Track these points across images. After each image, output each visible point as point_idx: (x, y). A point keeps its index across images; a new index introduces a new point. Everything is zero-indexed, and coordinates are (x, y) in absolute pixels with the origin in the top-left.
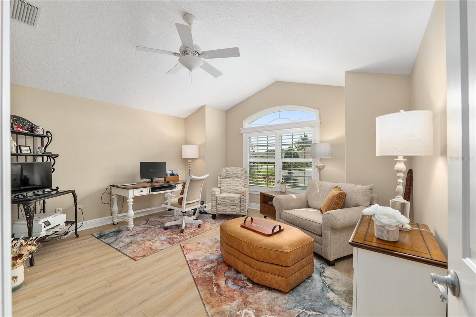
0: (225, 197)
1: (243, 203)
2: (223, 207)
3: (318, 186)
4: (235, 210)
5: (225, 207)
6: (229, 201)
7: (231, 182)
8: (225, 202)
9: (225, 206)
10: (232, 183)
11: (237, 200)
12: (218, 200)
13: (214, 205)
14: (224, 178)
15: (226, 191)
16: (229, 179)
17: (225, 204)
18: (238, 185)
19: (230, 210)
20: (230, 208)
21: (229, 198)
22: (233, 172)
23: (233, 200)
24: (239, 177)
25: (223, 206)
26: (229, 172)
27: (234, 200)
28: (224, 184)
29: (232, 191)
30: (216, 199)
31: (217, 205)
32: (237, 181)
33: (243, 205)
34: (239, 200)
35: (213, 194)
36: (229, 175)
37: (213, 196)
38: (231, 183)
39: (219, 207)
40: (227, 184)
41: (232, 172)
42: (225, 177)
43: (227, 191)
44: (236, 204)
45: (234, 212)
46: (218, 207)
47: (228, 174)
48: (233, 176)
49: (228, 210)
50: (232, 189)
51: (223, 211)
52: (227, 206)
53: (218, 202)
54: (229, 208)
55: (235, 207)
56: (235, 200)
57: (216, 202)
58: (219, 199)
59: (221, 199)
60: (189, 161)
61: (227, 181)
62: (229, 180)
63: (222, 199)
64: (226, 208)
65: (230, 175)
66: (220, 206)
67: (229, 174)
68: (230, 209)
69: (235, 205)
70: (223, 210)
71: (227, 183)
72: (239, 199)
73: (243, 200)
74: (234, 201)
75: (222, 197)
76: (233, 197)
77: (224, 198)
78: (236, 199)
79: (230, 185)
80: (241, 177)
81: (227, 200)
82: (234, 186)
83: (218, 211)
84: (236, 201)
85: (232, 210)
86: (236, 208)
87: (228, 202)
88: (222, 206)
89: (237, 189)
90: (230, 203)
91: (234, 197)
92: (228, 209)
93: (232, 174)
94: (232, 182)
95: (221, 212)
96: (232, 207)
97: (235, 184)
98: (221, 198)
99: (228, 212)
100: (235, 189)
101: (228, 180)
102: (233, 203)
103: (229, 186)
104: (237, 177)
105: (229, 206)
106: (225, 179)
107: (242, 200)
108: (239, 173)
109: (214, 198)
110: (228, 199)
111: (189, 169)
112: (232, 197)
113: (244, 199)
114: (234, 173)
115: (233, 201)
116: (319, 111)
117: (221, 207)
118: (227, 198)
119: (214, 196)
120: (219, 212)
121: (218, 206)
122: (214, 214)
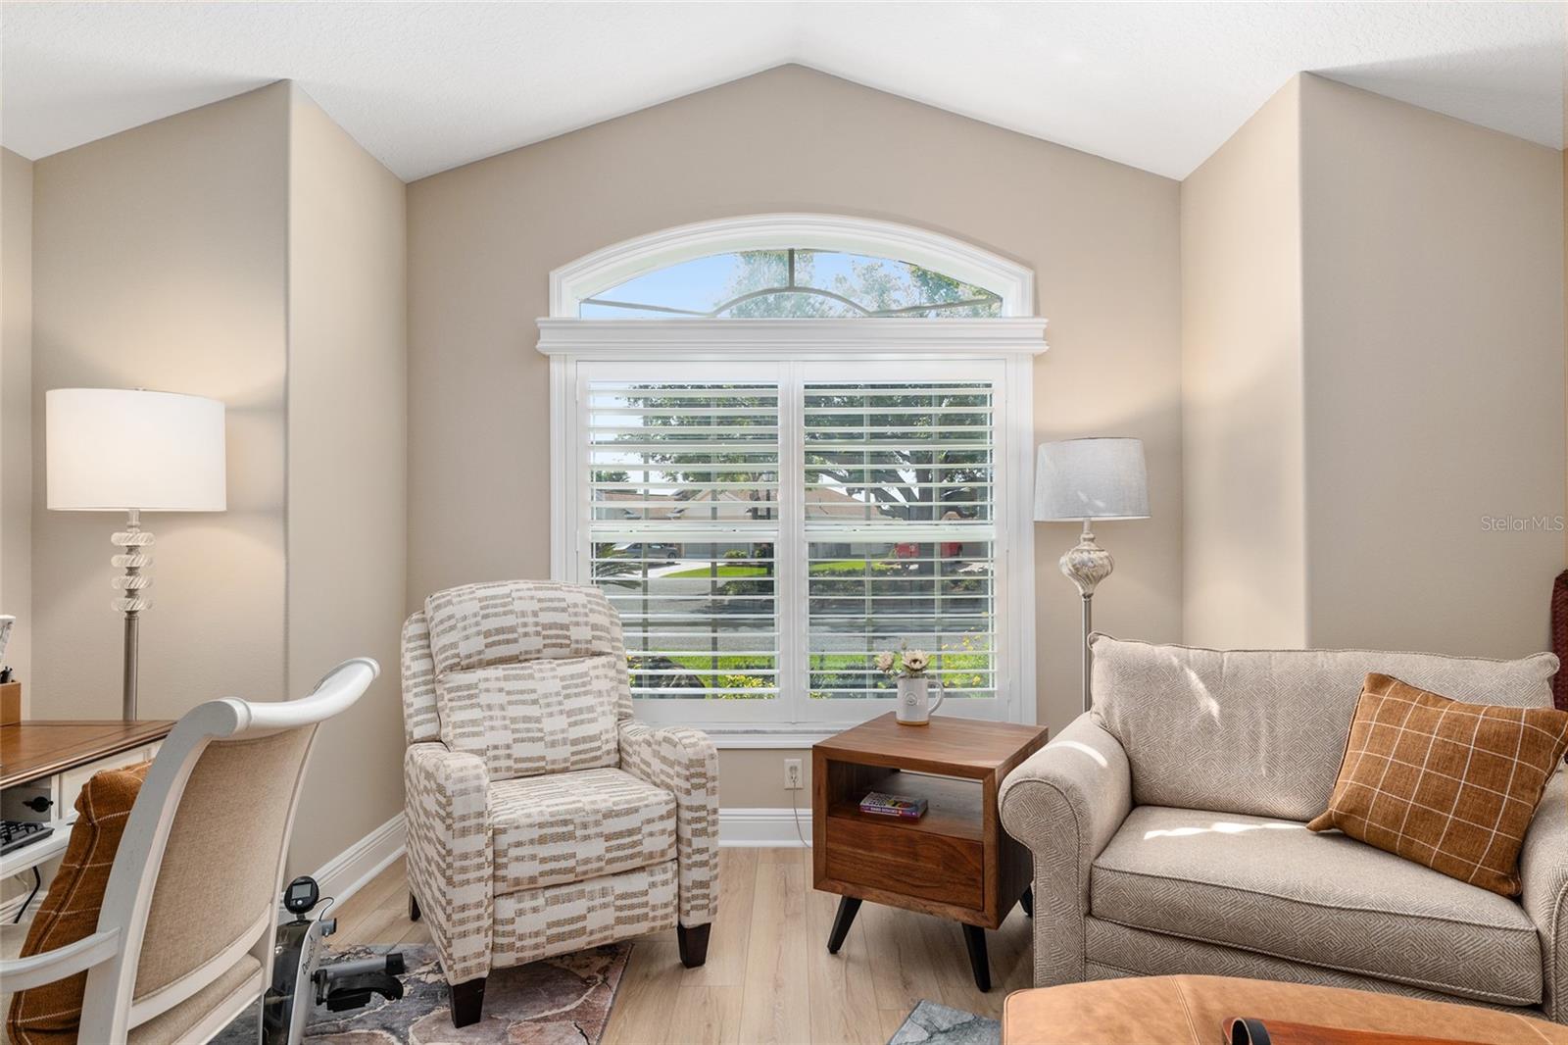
0: (565, 823)
1: (699, 842)
2: (556, 901)
3: (1193, 676)
4: (646, 904)
5: (569, 899)
6: (597, 848)
7: (534, 691)
8: (571, 863)
9: (565, 890)
10: (546, 696)
11: (657, 826)
12: (513, 852)
13: (479, 905)
14: (468, 668)
15: (511, 763)
16: (514, 669)
17: (571, 877)
18: (591, 709)
19: (609, 916)
20: (610, 899)
21: (597, 823)
22: (535, 614)
23: (630, 832)
24: (583, 646)
25: (549, 893)
26: (509, 621)
27: (638, 830)
28: (476, 714)
29: (552, 754)
30: (489, 853)
31: (501, 902)
32: (572, 677)
33: (697, 858)
34: (670, 824)
35: (463, 818)
36: (508, 642)
37: (464, 832)
38: (535, 702)
39: (520, 913)
40: (502, 708)
41: (531, 620)
42: (475, 659)
43: (516, 761)
44: (651, 855)
45: (638, 919)
46: (510, 914)
47: (500, 631)
48: (537, 642)
49: (593, 922)
50: (553, 744)
51: (551, 940)
52: (587, 887)
53: (514, 871)
54: (598, 902)
55: (639, 882)
56: (646, 829)
57: (495, 878)
58: (519, 844)
59: (532, 842)
60: (119, 538)
61: (502, 684)
62: (517, 678)
63: (542, 840)
64: (578, 907)
65: (515, 641)
66: (528, 904)
67: (512, 629)
68: (605, 906)
69: (642, 869)
70: (555, 931)
71: (503, 698)
72: (669, 816)
73: (699, 820)
74: (635, 838)
75: (541, 825)
76: (629, 812)
77: (560, 830)
78: (649, 821)
79: (533, 711)
80: (597, 646)
81: (586, 838)
82: (561, 722)
83: (511, 947)
84: (651, 834)
85: (620, 908)
86: (653, 885)
87: (594, 854)
88: (541, 901)
89: (585, 740)
90: (610, 861)
91: (636, 810)
92: (590, 910)
93: (531, 629)
94: (542, 688)
95: (536, 946)
96: (621, 885)
97: (569, 705)
98: (536, 833)
99: (592, 933)
100: (575, 742)
101: (506, 678)
102: (632, 857)
103: (527, 719)
104: (565, 651)
105: (596, 886)
106: (481, 674)
107: (689, 823)
108: (581, 619)
109: (478, 841)
110: (591, 831)
111: (131, 613)
112: (618, 814)
113: (703, 808)
114: (546, 627)
115: (627, 840)
116: (1029, 274)
117: (535, 910)
118: (585, 826)
119: (480, 828)
120: (522, 949)
121: (507, 908)
122: (474, 976)
